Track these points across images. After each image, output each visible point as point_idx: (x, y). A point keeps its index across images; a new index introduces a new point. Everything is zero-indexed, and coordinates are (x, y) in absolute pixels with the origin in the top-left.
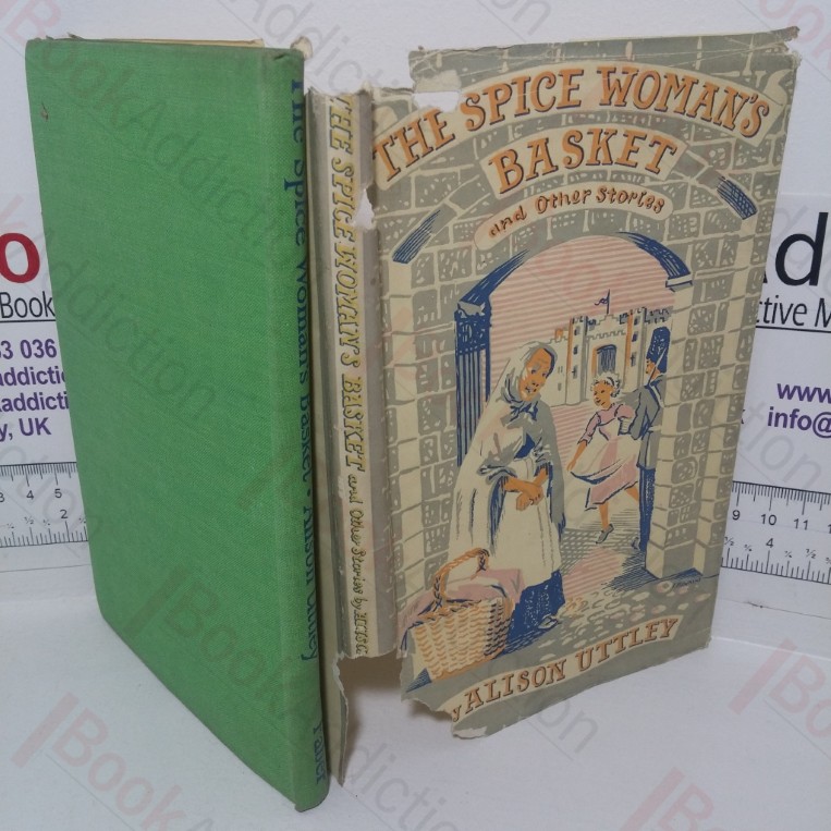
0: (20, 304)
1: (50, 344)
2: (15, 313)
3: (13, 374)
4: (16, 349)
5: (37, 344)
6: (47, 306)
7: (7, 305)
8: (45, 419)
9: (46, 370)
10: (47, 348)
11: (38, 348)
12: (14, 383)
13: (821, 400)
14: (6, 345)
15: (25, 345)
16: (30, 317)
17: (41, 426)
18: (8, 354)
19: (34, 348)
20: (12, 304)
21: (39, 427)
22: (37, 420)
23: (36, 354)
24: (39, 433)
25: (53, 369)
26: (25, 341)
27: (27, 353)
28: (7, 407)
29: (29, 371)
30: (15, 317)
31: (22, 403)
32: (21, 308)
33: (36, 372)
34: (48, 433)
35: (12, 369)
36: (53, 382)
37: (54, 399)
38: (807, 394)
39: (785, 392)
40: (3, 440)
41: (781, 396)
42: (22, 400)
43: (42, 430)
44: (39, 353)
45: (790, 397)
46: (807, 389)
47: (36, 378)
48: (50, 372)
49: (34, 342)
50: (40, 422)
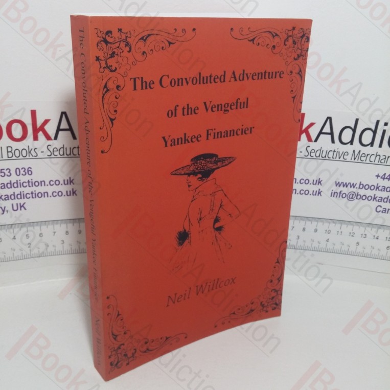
0: (17, 151)
1: (29, 169)
2: (14, 155)
3: (10, 183)
4: (13, 172)
5: (23, 170)
6: (30, 152)
7: (11, 152)
8: (24, 203)
9: (27, 181)
10: (28, 171)
11: (24, 171)
12: (11, 187)
13: (351, 187)
14: (8, 170)
15: (18, 170)
16: (21, 157)
17: (22, 206)
18: (9, 174)
19: (22, 172)
20: (13, 152)
21: (21, 207)
22: (20, 204)
23: (22, 174)
24: (21, 209)
25: (30, 181)
26: (18, 168)
27: (18, 174)
28: (7, 199)
29: (19, 182)
30: (14, 157)
31: (14, 196)
32: (17, 153)
33: (22, 182)
34: (25, 209)
35: (11, 181)
36: (29, 186)
37: (29, 194)
38: (345, 185)
39: (338, 184)
40: (3, 214)
41: (336, 185)
42: (14, 195)
43: (22, 208)
44: (24, 173)
45: (340, 186)
46: (346, 183)
47: (22, 185)
48: (29, 182)
49: (22, 169)
50: (22, 205)
